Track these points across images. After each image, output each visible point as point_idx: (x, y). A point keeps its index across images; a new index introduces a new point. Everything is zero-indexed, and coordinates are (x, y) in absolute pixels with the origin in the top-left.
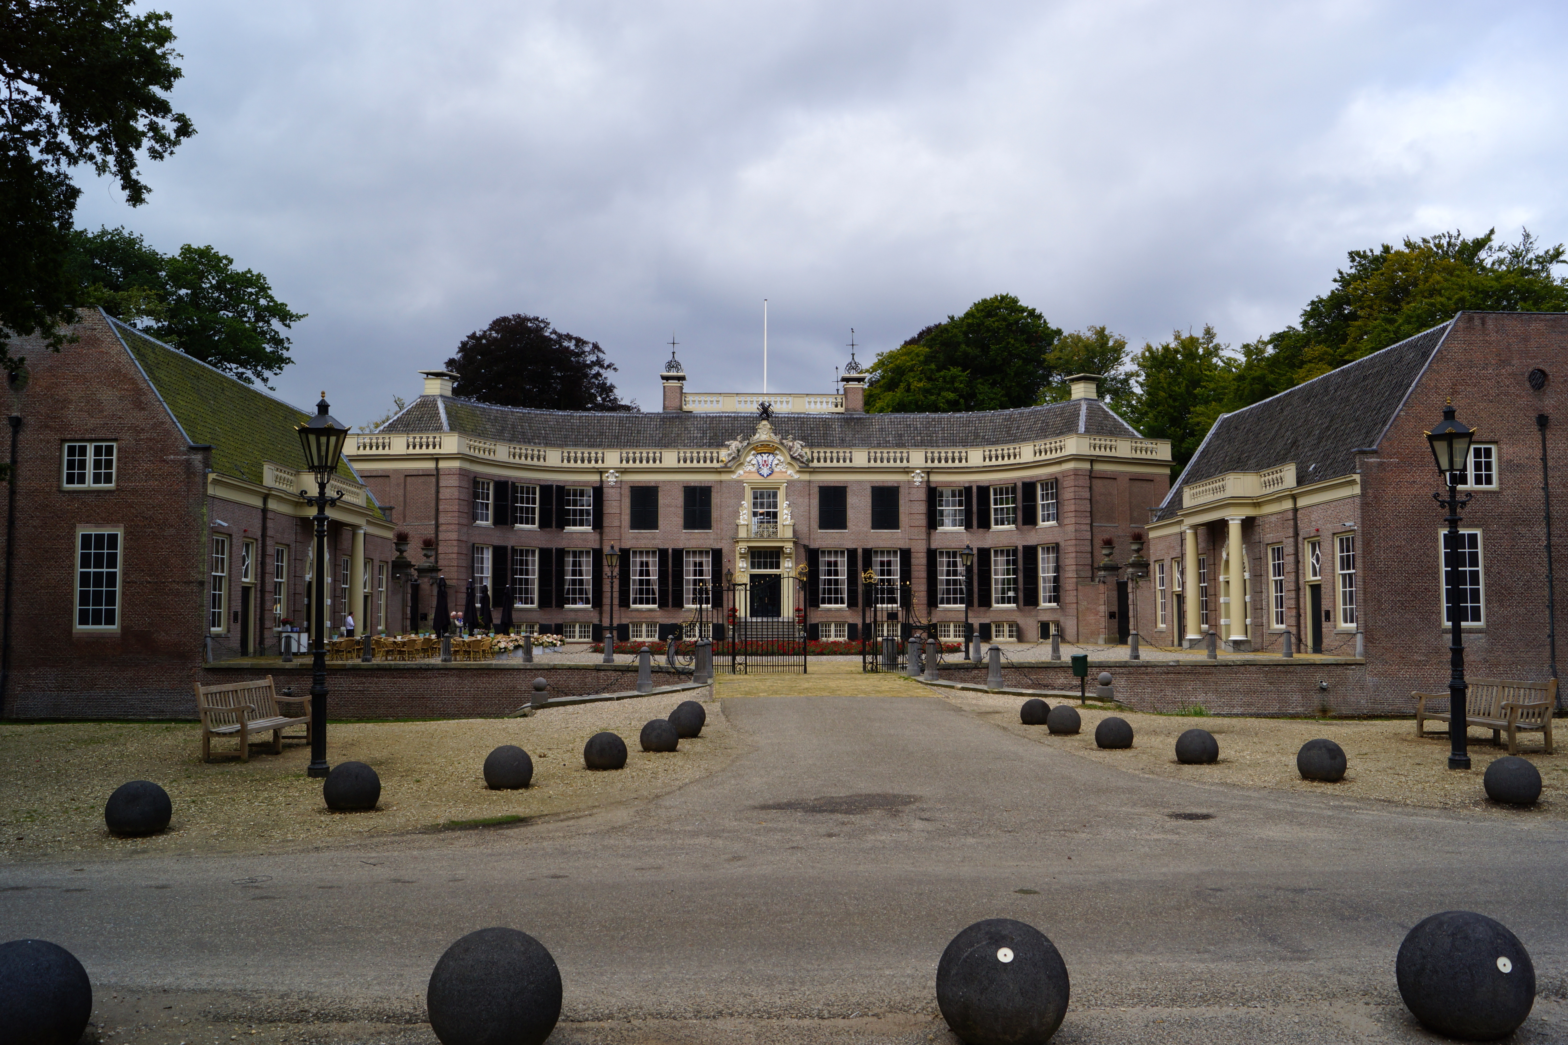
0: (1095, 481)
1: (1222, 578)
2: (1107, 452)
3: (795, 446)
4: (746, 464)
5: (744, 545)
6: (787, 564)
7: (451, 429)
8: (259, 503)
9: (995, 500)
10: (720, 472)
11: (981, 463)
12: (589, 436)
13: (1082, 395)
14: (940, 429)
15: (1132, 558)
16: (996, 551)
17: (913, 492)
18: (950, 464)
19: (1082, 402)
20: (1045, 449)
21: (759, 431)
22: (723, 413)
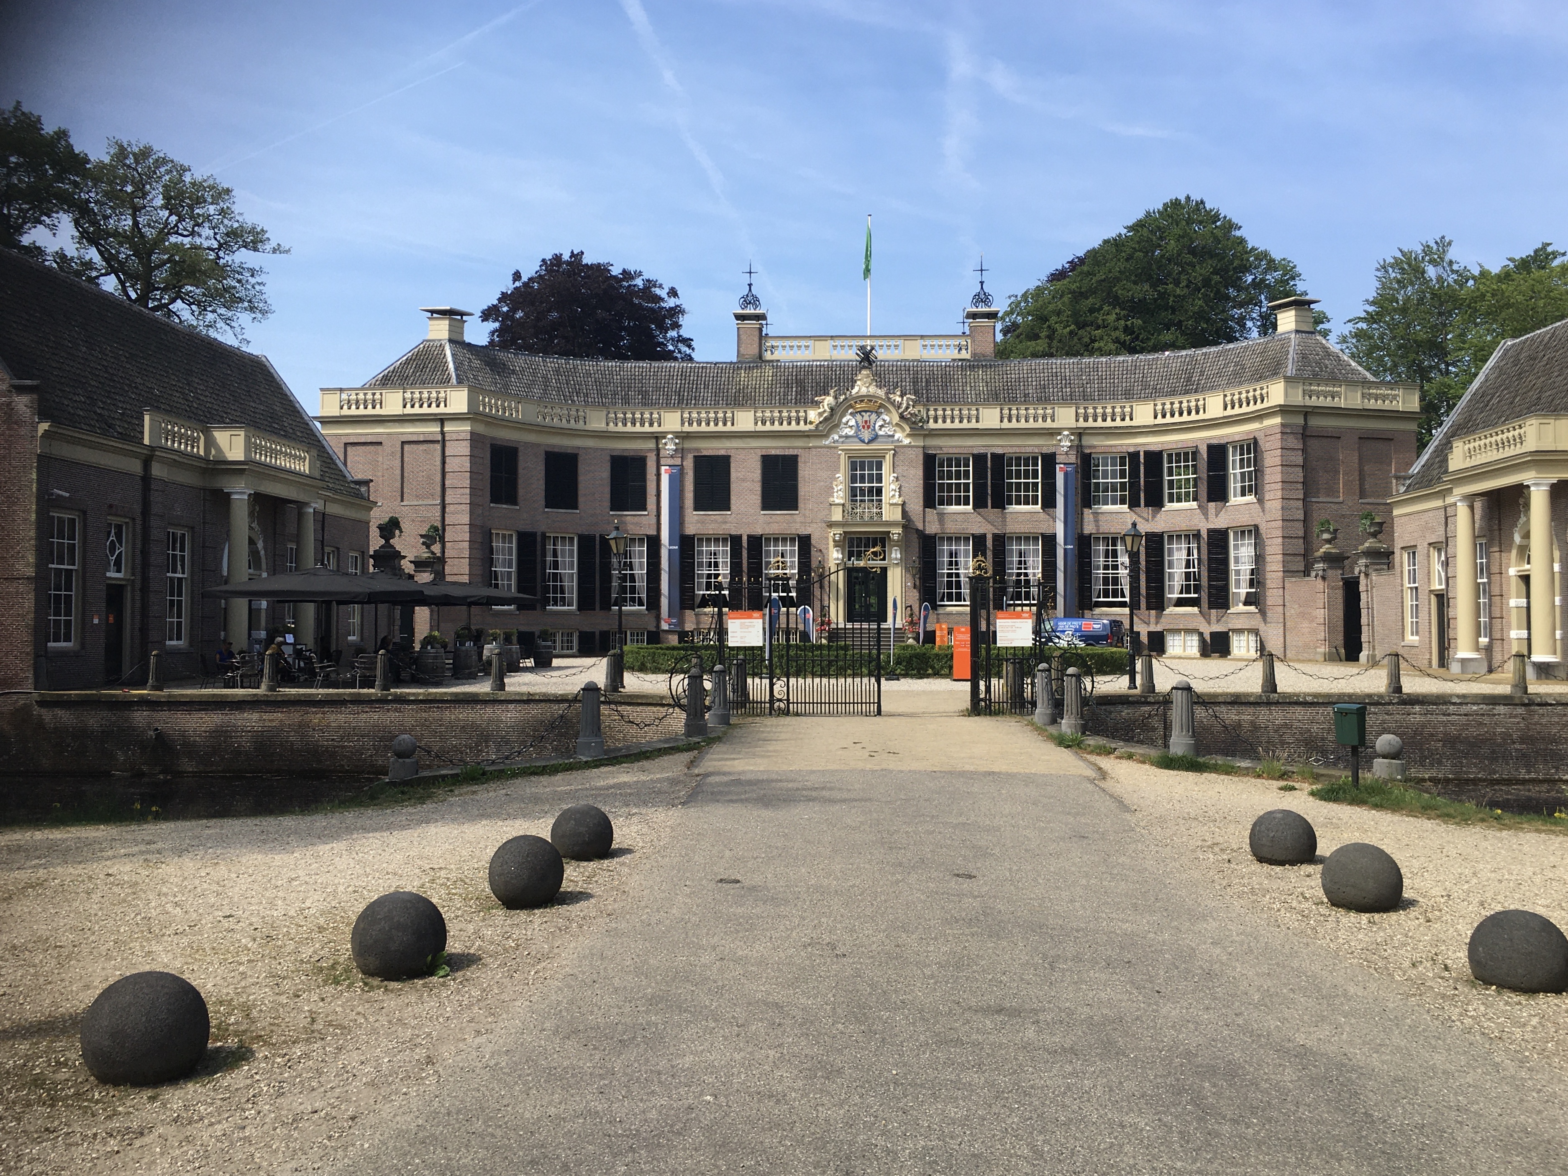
0: (1312, 442)
1: (1512, 571)
2: (1328, 402)
3: (905, 401)
4: (842, 426)
5: (840, 531)
6: (896, 554)
7: (460, 381)
8: (135, 467)
9: (1170, 469)
10: (808, 436)
11: (1150, 421)
12: (645, 394)
13: (1292, 326)
14: (1096, 377)
15: (1367, 545)
16: (1171, 537)
17: (1059, 459)
18: (1109, 423)
19: (1293, 336)
20: (1240, 400)
21: (858, 383)
22: (813, 361)
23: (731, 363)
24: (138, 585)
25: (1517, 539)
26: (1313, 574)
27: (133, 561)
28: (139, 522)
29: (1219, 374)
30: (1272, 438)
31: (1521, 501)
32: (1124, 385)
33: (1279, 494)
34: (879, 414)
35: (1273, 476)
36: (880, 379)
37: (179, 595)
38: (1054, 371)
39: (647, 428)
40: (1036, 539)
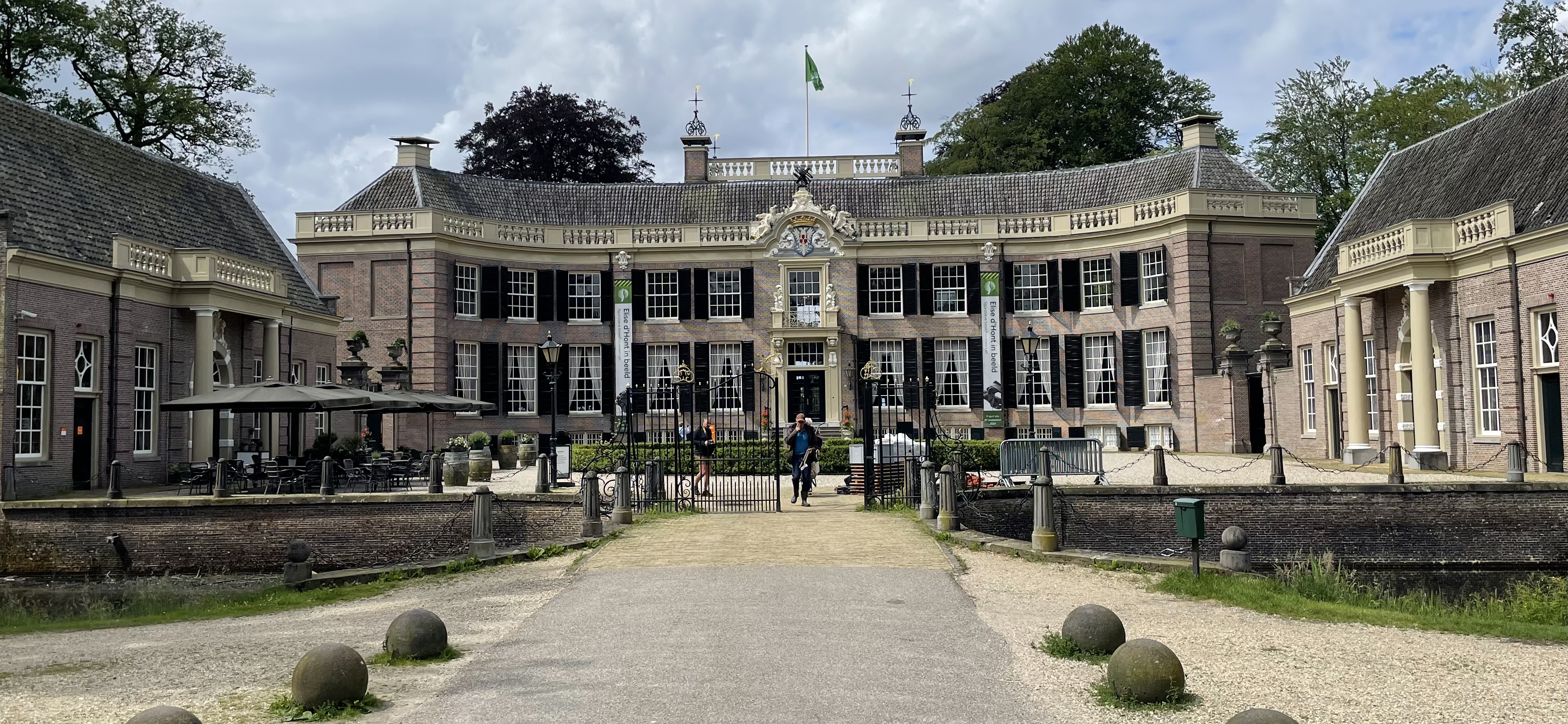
0: (1215, 248)
1: (1398, 367)
2: (1231, 212)
3: (838, 217)
4: (781, 240)
5: (780, 336)
6: (832, 359)
7: (426, 204)
8: (104, 289)
9: (1087, 276)
10: (750, 250)
11: (1067, 231)
12: (598, 213)
13: (1197, 142)
14: (1017, 192)
15: (1267, 344)
16: (1088, 339)
17: (983, 268)
18: (1029, 234)
19: (1198, 151)
20: (1150, 211)
21: (796, 201)
22: (755, 181)
23: (679, 184)
24: (106, 398)
25: (1401, 336)
26: (1220, 372)
27: (102, 375)
28: (107, 339)
29: (1130, 187)
30: (1179, 245)
31: (1403, 301)
32: (1043, 198)
33: (1187, 298)
34: (815, 229)
35: (1181, 282)
36: (817, 197)
37: (148, 407)
38: (978, 186)
39: (601, 245)
40: (963, 342)
